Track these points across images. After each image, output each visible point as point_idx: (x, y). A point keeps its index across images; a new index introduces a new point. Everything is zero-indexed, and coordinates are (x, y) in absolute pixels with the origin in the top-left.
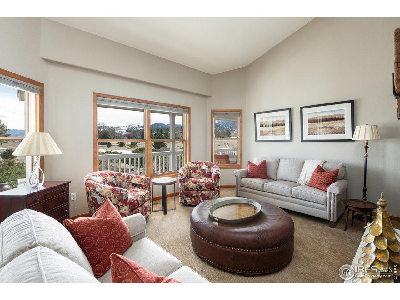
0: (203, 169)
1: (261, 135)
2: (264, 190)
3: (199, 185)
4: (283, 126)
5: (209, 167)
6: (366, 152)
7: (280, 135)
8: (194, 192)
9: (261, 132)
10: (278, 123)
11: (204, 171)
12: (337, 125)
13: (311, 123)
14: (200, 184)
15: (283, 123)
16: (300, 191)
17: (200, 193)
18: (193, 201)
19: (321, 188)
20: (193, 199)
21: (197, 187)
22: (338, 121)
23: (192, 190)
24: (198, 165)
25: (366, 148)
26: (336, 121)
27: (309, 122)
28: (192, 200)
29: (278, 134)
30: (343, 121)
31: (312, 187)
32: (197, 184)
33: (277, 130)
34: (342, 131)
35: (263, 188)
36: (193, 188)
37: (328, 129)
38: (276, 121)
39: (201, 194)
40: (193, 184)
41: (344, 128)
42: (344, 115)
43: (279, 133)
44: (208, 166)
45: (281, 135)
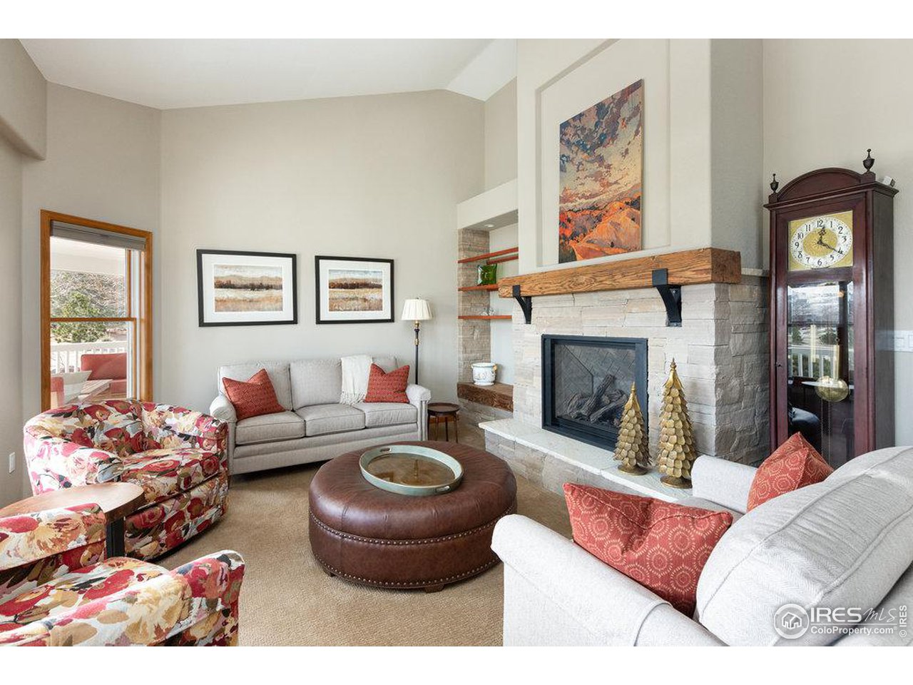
0: (117, 429)
1: (217, 309)
2: (307, 435)
3: (183, 475)
4: (278, 291)
5: (135, 417)
6: (417, 337)
7: (269, 310)
8: (167, 506)
9: (216, 300)
10: (265, 283)
11: (123, 435)
12: (371, 294)
13: (334, 290)
14: (186, 470)
15: (278, 284)
16: (381, 412)
17: (187, 500)
18: (162, 542)
19: (396, 399)
20: (163, 535)
21: (178, 485)
22: (374, 289)
23: (161, 500)
24: (88, 417)
25: (417, 331)
26: (371, 290)
27: (330, 287)
28: (159, 540)
29: (266, 308)
30: (380, 290)
31: (378, 402)
32: (178, 472)
33: (263, 299)
34: (379, 308)
35: (305, 430)
36: (164, 493)
37: (360, 302)
38: (262, 277)
39: (189, 503)
40: (163, 480)
41: (381, 300)
42: (381, 280)
43: (269, 306)
44: (130, 414)
45: (273, 310)
